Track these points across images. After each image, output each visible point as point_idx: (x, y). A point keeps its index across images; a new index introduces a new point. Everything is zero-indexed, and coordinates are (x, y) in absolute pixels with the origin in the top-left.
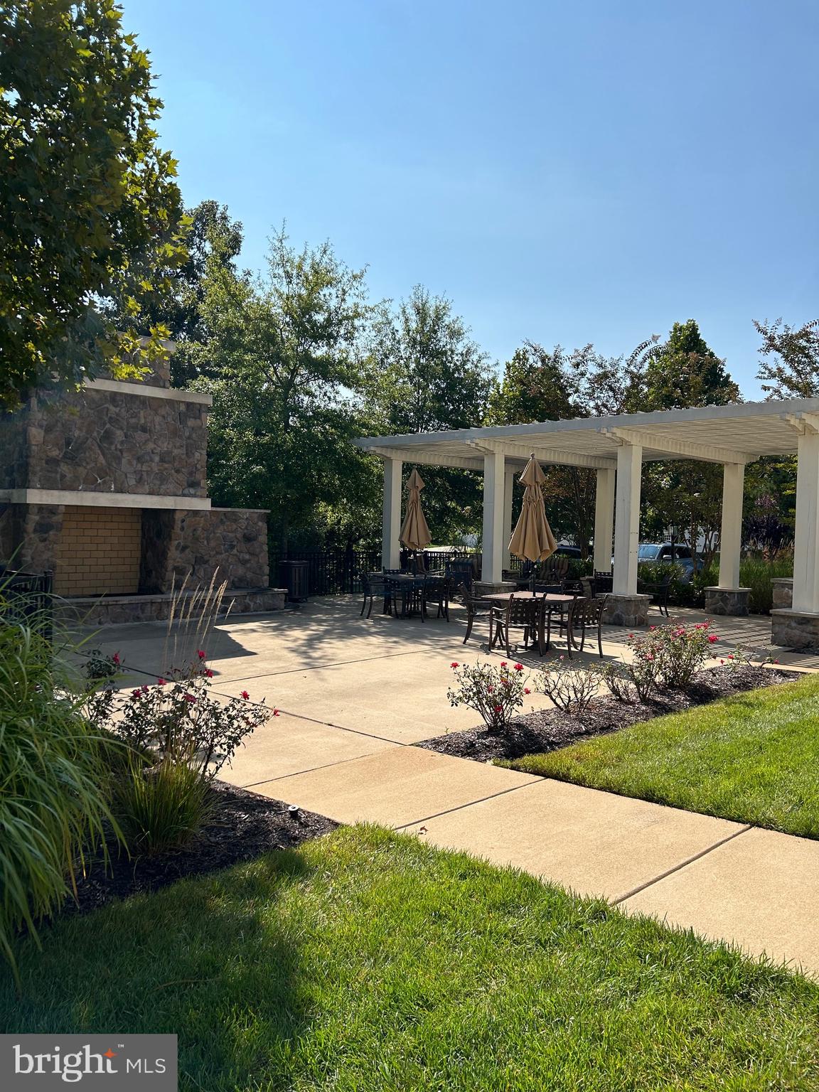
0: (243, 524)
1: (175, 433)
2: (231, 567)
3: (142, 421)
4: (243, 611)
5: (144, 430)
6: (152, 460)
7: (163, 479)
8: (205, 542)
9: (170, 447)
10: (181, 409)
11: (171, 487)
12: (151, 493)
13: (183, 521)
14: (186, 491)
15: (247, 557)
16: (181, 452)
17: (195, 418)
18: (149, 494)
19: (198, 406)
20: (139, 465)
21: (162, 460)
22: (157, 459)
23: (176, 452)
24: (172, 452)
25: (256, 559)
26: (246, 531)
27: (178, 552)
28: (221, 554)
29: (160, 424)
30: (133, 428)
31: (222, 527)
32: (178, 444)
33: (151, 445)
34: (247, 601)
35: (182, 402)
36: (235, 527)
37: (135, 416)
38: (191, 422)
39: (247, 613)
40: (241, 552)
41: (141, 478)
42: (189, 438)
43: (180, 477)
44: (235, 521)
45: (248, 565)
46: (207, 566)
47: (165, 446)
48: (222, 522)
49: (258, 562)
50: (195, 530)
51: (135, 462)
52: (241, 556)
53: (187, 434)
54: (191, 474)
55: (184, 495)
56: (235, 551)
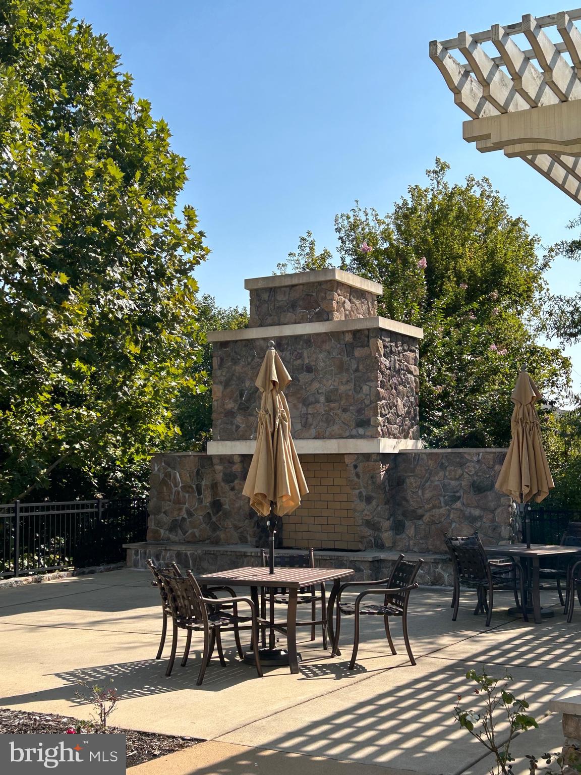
0: (471, 468)
1: (341, 368)
2: (453, 525)
3: (307, 361)
4: (433, 584)
5: (309, 370)
6: (317, 402)
7: (329, 420)
8: (420, 492)
9: (336, 384)
10: (346, 340)
11: (336, 428)
12: (317, 437)
13: (356, 467)
14: (354, 432)
15: (477, 512)
16: (348, 388)
17: (362, 346)
18: (315, 438)
19: (366, 332)
20: (305, 409)
21: (328, 400)
22: (322, 399)
23: (342, 388)
24: (337, 390)
25: (491, 516)
26: (475, 478)
27: (364, 503)
28: (440, 507)
29: (324, 361)
30: (298, 370)
31: (441, 474)
32: (344, 380)
33: (316, 385)
34: (439, 570)
35: (348, 331)
36: (460, 472)
37: (300, 356)
38: (358, 352)
39: (438, 587)
40: (468, 506)
41: (306, 423)
42: (357, 370)
43: (346, 416)
44: (462, 465)
45: (478, 525)
46: (420, 522)
47: (330, 384)
48: (443, 467)
49: (493, 520)
50: (372, 477)
51: (300, 405)
52: (468, 511)
53: (354, 367)
54: (359, 411)
55: (352, 437)
56: (458, 504)
